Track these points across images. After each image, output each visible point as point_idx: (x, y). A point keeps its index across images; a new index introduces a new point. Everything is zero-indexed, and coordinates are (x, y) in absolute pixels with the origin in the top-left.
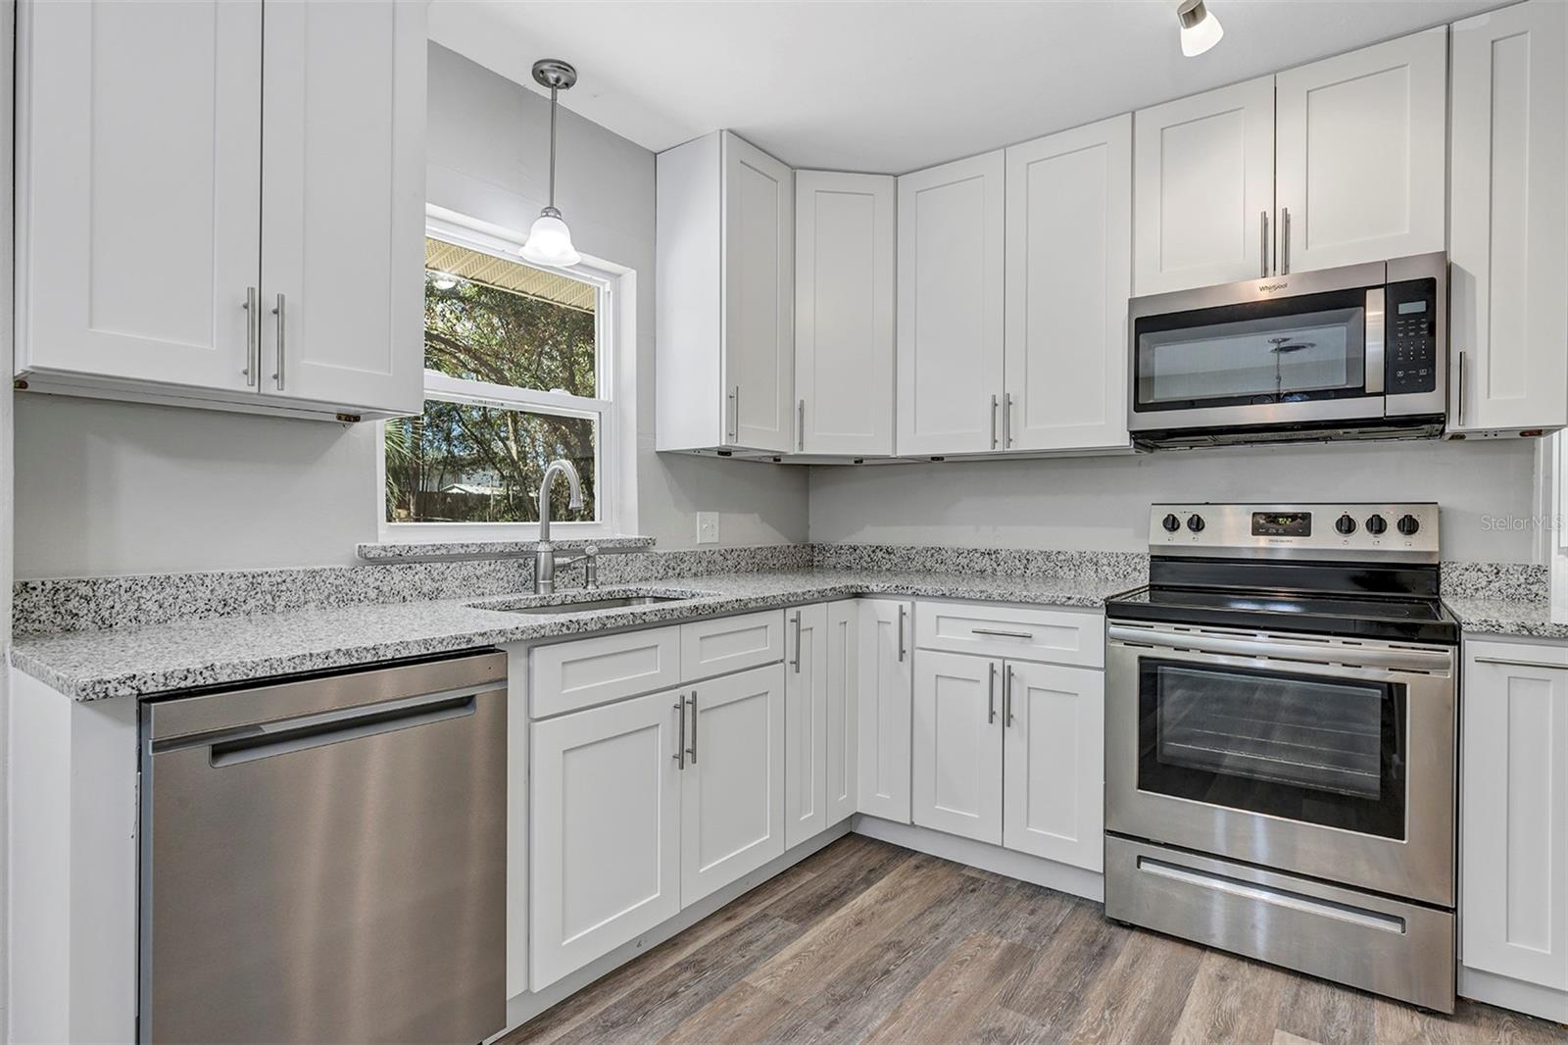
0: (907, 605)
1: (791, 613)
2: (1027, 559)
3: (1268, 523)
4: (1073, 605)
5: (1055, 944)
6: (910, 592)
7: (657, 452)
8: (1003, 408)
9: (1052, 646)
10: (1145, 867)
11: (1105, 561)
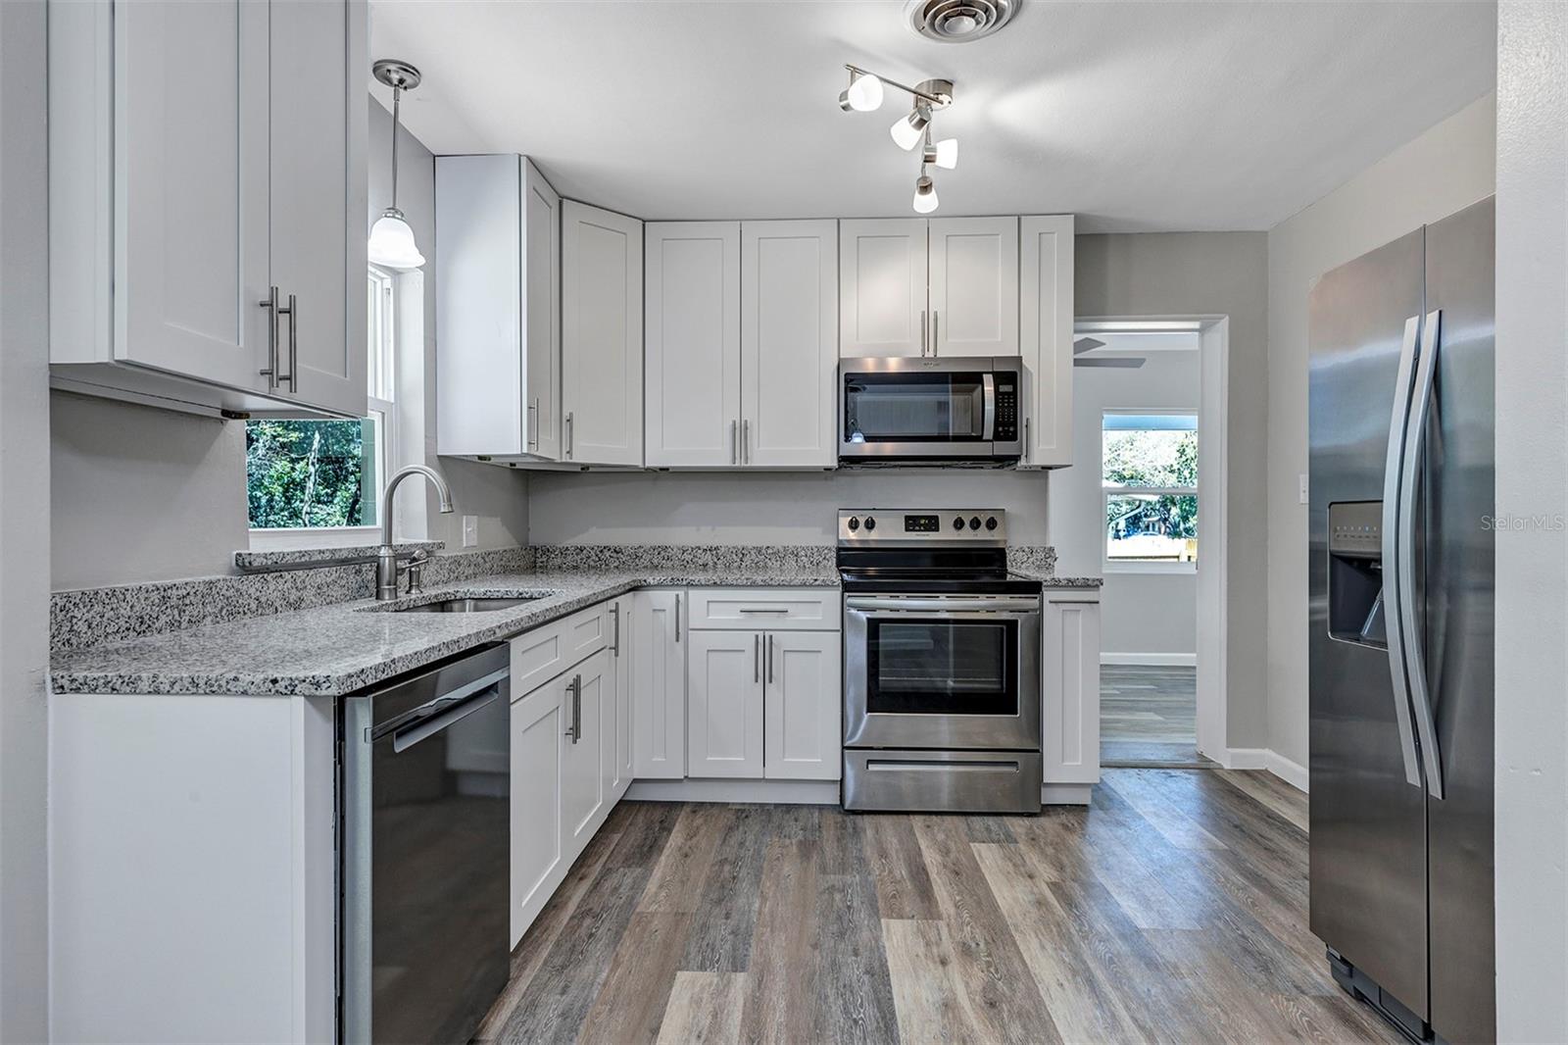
0: (681, 594)
1: (611, 604)
2: (742, 553)
3: (912, 522)
4: (819, 585)
5: (824, 832)
6: (684, 583)
7: (439, 456)
8: (740, 433)
9: (801, 617)
10: (872, 767)
11: (803, 553)
